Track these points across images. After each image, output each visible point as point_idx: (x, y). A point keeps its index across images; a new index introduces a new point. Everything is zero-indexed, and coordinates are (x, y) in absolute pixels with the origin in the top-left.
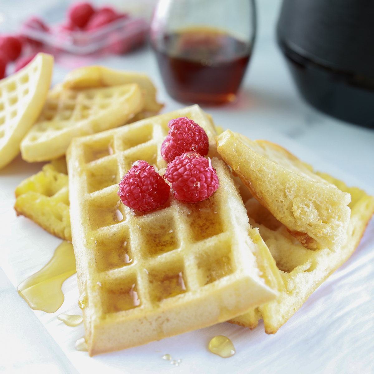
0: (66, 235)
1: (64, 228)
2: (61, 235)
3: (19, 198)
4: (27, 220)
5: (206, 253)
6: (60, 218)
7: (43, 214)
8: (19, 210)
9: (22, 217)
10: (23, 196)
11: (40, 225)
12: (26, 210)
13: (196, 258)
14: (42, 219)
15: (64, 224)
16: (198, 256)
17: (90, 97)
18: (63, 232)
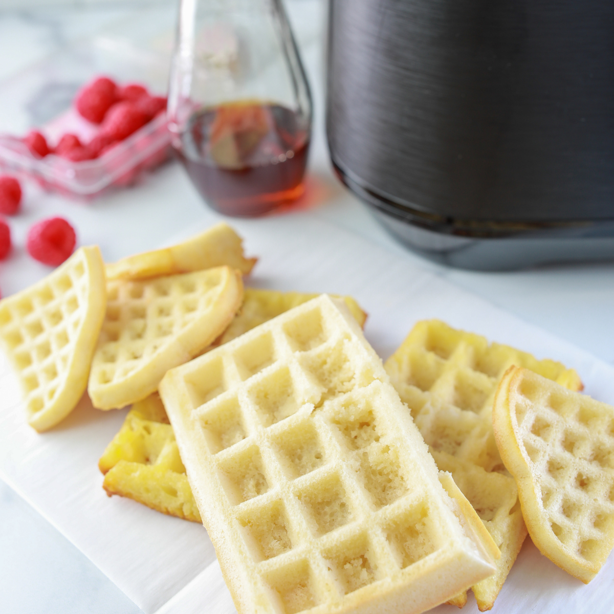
0: (186, 512)
1: (182, 505)
2: (178, 513)
3: (108, 474)
4: (124, 500)
5: (395, 523)
6: (173, 493)
7: (148, 490)
8: (111, 489)
9: (115, 498)
10: (113, 471)
11: (145, 504)
12: (121, 488)
13: (384, 530)
14: (146, 496)
15: (181, 498)
16: (385, 527)
17: (164, 293)
18: (181, 509)
